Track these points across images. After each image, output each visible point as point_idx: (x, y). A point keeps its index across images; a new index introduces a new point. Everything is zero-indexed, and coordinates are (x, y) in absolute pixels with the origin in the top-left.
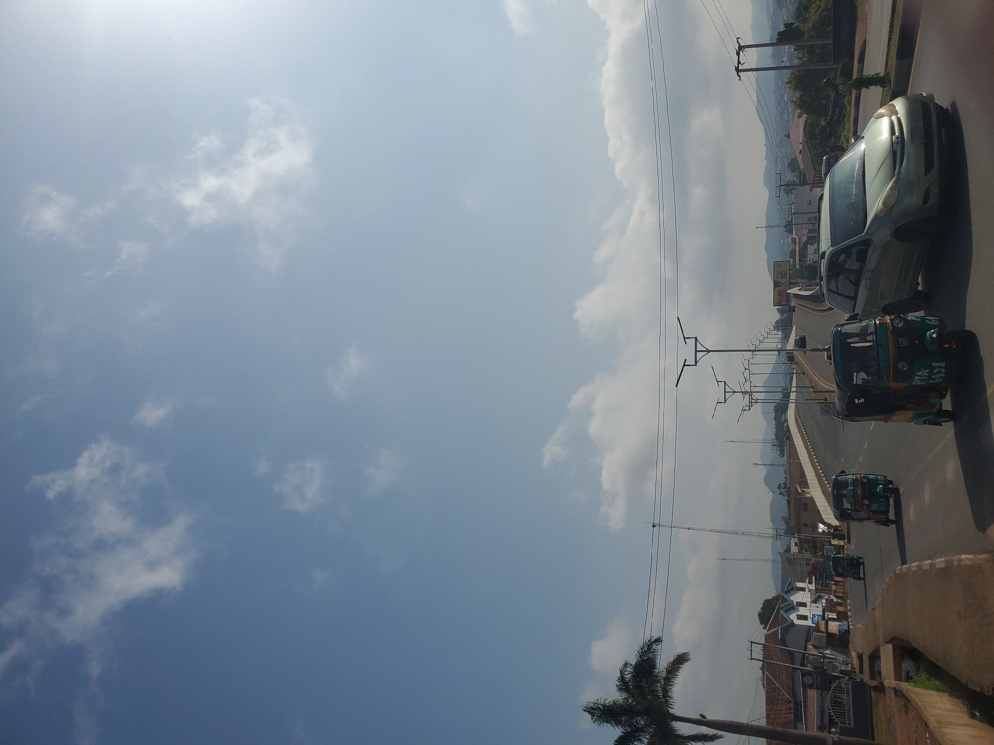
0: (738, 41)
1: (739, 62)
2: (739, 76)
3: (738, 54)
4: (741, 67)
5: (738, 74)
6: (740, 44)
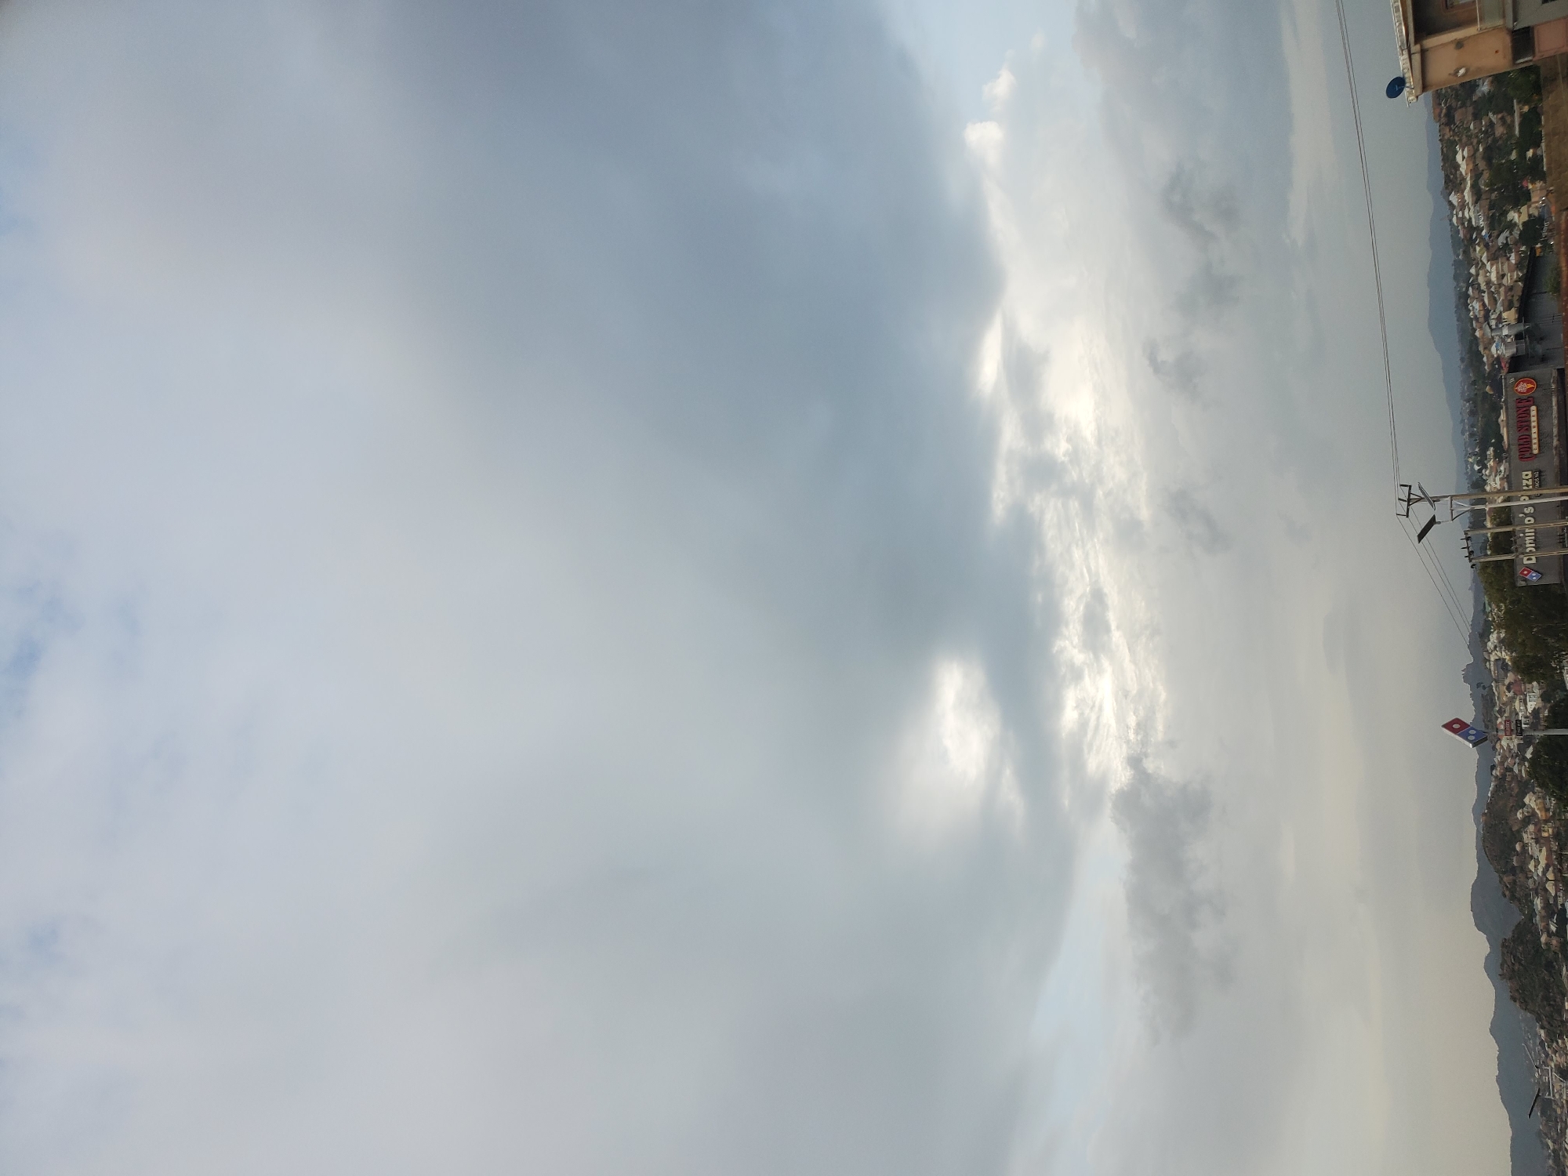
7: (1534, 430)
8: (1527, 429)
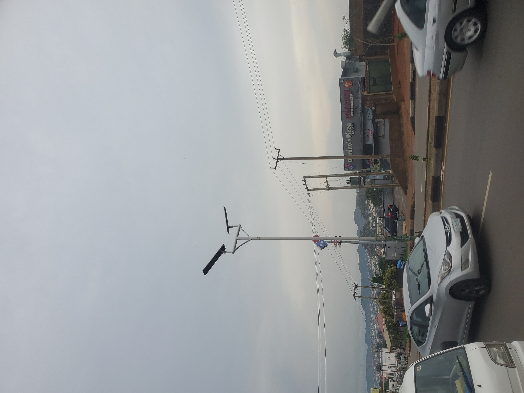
0: (354, 283)
1: (355, 293)
2: (355, 299)
3: (355, 289)
4: (356, 295)
5: (354, 298)
6: (355, 285)
7: (352, 105)
8: (349, 104)
